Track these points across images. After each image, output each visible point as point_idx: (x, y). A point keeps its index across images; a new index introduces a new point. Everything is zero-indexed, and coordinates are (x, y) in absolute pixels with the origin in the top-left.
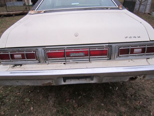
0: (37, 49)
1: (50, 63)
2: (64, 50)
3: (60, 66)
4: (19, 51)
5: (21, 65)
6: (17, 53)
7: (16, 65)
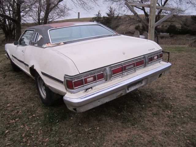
0: (105, 69)
1: (113, 79)
2: (122, 66)
3: (120, 80)
4: (91, 74)
5: (91, 88)
6: (90, 76)
7: (87, 89)
